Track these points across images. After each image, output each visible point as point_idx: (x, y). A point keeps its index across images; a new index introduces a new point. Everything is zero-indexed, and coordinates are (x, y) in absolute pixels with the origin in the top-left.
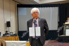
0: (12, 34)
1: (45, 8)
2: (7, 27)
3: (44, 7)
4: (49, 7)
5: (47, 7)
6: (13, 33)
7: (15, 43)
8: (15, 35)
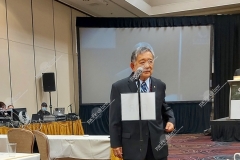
0: (60, 115)
1: (168, 28)
2: (45, 90)
3: (166, 26)
4: (182, 25)
5: (174, 26)
6: (63, 110)
7: (74, 142)
8: (70, 117)
